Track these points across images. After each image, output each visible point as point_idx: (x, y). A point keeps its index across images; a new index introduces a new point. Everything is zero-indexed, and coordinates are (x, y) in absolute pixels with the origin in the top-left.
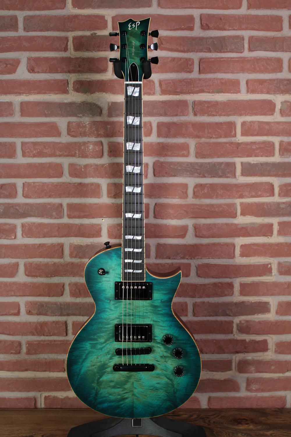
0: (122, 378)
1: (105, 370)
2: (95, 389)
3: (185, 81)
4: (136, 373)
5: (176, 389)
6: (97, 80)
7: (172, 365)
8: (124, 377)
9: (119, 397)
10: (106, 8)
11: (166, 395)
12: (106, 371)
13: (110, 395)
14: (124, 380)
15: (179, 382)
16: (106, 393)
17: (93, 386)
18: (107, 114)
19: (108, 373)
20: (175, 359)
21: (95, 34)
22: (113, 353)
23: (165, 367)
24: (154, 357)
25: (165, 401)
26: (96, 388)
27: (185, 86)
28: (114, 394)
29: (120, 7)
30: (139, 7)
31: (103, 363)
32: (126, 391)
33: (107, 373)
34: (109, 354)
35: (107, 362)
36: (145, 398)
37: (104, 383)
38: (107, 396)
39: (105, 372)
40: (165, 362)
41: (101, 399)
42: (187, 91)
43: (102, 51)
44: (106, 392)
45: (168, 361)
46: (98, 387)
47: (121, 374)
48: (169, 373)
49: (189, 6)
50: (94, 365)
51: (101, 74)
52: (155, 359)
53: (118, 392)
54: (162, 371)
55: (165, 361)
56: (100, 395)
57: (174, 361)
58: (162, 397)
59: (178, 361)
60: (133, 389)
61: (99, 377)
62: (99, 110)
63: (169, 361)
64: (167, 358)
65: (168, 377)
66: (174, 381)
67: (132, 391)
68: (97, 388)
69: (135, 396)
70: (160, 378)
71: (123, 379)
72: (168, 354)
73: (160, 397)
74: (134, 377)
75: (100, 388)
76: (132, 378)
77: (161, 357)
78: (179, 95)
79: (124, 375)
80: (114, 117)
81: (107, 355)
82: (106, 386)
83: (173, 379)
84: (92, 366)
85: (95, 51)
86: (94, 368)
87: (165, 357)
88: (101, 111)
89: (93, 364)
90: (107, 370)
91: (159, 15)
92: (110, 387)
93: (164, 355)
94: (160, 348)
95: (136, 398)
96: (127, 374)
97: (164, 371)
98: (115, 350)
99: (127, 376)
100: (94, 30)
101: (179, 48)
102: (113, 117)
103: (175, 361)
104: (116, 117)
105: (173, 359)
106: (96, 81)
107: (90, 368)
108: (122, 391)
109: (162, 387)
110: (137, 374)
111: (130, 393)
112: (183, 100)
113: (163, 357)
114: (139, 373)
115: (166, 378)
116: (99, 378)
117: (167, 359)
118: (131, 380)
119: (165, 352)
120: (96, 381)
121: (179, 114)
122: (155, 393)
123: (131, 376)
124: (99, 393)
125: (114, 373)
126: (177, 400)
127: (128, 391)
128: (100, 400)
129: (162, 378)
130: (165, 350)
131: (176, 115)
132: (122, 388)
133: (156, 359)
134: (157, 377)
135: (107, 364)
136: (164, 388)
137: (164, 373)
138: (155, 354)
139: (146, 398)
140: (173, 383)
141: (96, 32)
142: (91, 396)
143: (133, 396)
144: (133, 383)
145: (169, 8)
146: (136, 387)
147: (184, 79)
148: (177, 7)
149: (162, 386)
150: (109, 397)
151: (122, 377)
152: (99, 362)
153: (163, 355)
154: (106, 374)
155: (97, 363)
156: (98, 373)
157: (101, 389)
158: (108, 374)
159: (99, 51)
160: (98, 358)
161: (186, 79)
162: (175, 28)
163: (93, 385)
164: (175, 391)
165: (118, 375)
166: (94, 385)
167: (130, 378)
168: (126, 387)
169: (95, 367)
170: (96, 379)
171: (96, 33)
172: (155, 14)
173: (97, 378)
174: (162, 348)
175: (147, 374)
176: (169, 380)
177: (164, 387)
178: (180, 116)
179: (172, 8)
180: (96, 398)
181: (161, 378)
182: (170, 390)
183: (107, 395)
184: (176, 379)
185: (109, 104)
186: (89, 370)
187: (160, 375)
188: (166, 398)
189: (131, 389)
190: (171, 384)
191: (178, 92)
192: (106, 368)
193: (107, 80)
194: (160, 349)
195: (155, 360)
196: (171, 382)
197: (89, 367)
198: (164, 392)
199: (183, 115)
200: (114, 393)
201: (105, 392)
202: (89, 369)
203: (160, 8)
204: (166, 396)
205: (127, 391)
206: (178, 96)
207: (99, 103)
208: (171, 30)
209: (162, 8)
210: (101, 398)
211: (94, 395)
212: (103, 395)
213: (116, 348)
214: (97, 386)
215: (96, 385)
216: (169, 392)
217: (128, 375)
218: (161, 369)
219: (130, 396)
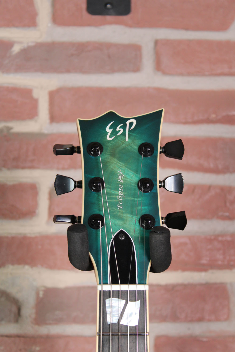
3: (220, 239)
6: (9, 236)
10: (36, 71)
18: (34, 316)
21: (9, 129)
27: (221, 252)
29: (68, 71)
30: (113, 71)
42: (226, 262)
43: (23, 168)
49: (226, 70)
51: (21, 222)
62: (14, 309)
78: (205, 270)
80: (50, 324)
85: (9, 169)
88: (19, 310)
91: (158, 90)
100: (5, 120)
101: (206, 164)
102: (46, 324)
104: (56, 324)
106: (7, 237)
112: (215, 284)
121: (207, 317)
131: (201, 320)
141: (10, 124)
145: (181, 74)
147: (218, 236)
148: (200, 73)
159: (17, 167)
161: (222, 235)
162: (196, 118)
171: (11, 128)
172: (149, 88)
178: (210, 320)
179: (189, 74)
185: (38, 294)
191: (204, 265)
193: (36, 237)
199: (218, 320)
203: (159, 73)
206: (203, 274)
207: (13, 291)
208: (186, 123)
209: (165, 73)
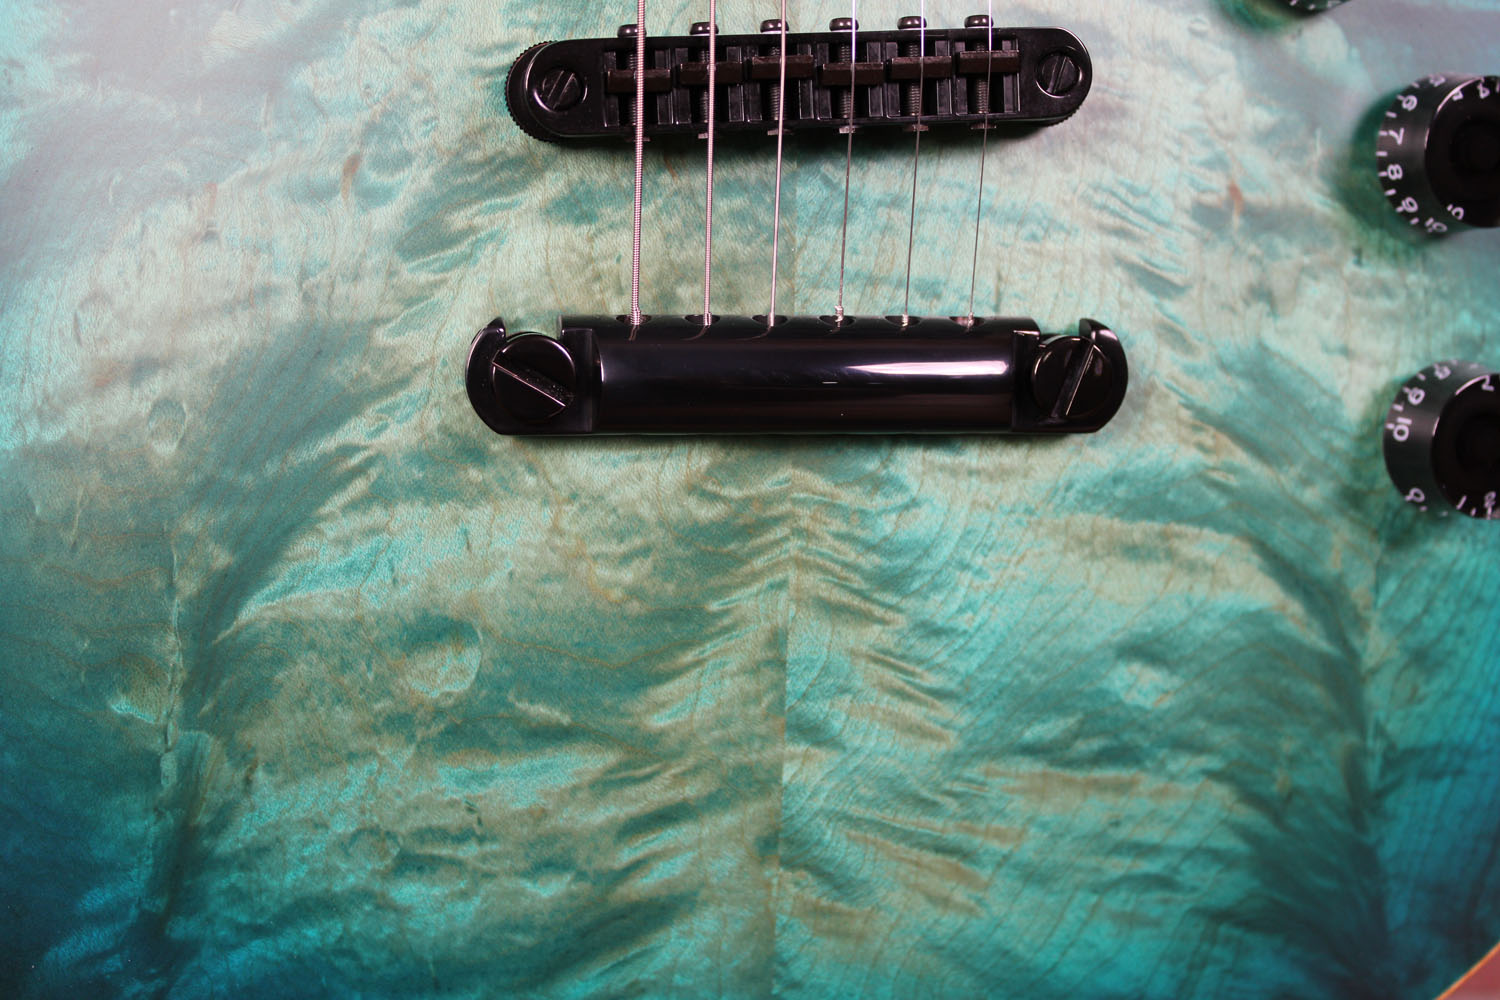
0: (603, 572)
1: (328, 444)
2: (155, 773)
4: (820, 483)
5: (1392, 747)
7: (1346, 352)
8: (638, 541)
9: (550, 890)
11: (1244, 833)
12: (347, 450)
13: (409, 864)
14: (634, 592)
15: (1431, 626)
16: (344, 846)
17: (127, 721)
19: (379, 495)
20: (1387, 273)
22: (471, 139)
23: (1244, 386)
24: (1109, 220)
25: (1224, 930)
26: (169, 765)
28: (469, 852)
31: (288, 310)
32: (656, 793)
33: (359, 486)
34: (406, 159)
35: (368, 294)
36: (945, 902)
37: (304, 668)
38: (366, 895)
39: (326, 478)
40: (1261, 307)
41: (257, 946)
44: (341, 827)
45: (1296, 290)
46: (209, 744)
47: (598, 498)
48: (1306, 482)
50: (140, 368)
52: (1113, 242)
53: (540, 815)
54: (1201, 447)
55: (1261, 293)
56: (235, 877)
57: (1383, 303)
58: (1189, 873)
59: (1435, 307)
60: (769, 754)
61: (222, 558)
63: (1316, 290)
64: (1279, 243)
65: (1291, 553)
66: (1360, 623)
67: (761, 781)
68: (189, 766)
69: (789, 864)
70: (1171, 555)
71: (628, 576)
72: (1304, 173)
73: (1163, 882)
74: (793, 546)
75: (245, 758)
76: (759, 563)
77: (1210, 218)
79: (645, 510)
81: (373, 177)
82: (345, 716)
83: (1359, 585)
84: (104, 379)
86: (145, 408)
87: (1265, 222)
89: (126, 344)
90: (354, 431)
92: (400, 723)
93: (1251, 196)
94: (1189, 67)
95: (814, 891)
96: (692, 503)
97: (1240, 457)
98: (503, 78)
99: (691, 533)
103: (1386, 290)
105: (1366, 272)
107: (76, 423)
108: (604, 785)
109: (1199, 708)
110: (849, 497)
111: (728, 820)
113: (1237, 221)
114: (877, 484)
115: (1255, 559)
116: (228, 591)
117: (1291, 253)
118: (746, 600)
119: (1264, 137)
120: (171, 649)
122: (1093, 811)
123: (763, 525)
124: (225, 846)
125: (484, 493)
126: (1398, 912)
127: (691, 790)
128: (237, 959)
129: (1212, 569)
130: (1261, 116)
132: (603, 739)
133: (1132, 252)
134: (1133, 552)
135: (356, 336)
136: (1220, 736)
137: (1233, 481)
138: (1116, 167)
139: (960, 895)
140: (1352, 655)
142: (97, 899)
143: (773, 873)
144: (777, 639)
146: (817, 709)
149: (1199, 687)
150: (384, 905)
151: (616, 548)
152: (229, 309)
153: (1234, 191)
154: (339, 500)
155: (183, 321)
156: (206, 492)
157: (260, 775)
158: (377, 515)
160: (210, 236)
163: (121, 706)
164: (1373, 769)
165: (547, 515)
166: (148, 717)
167: (742, 561)
168: (658, 722)
169: (157, 385)
170: (176, 609)
173: (189, 586)
174: (1223, 70)
175: (986, 490)
176: (1296, 608)
177: (1229, 718)
180: (181, 929)
181: (1191, 567)
182: (1293, 760)
183: (352, 875)
184: (1391, 586)
186: (61, 457)
187: (1175, 513)
188: (1229, 887)
189: (732, 758)
190: (1324, 660)
192: (347, 406)
194: (1194, 88)
195: (1120, 261)
196: (1316, 639)
197: (49, 410)
198: (1221, 792)
200: (462, 837)
201: (319, 825)
202: (52, 435)
204: (1240, 846)
205: (680, 779)
210: (258, 931)
211: (136, 882)
212: (289, 880)
213: (506, 47)
214: (188, 721)
215: (174, 703)
216: (1293, 793)
217: (706, 513)
218: (1203, 418)
219: (726, 864)
